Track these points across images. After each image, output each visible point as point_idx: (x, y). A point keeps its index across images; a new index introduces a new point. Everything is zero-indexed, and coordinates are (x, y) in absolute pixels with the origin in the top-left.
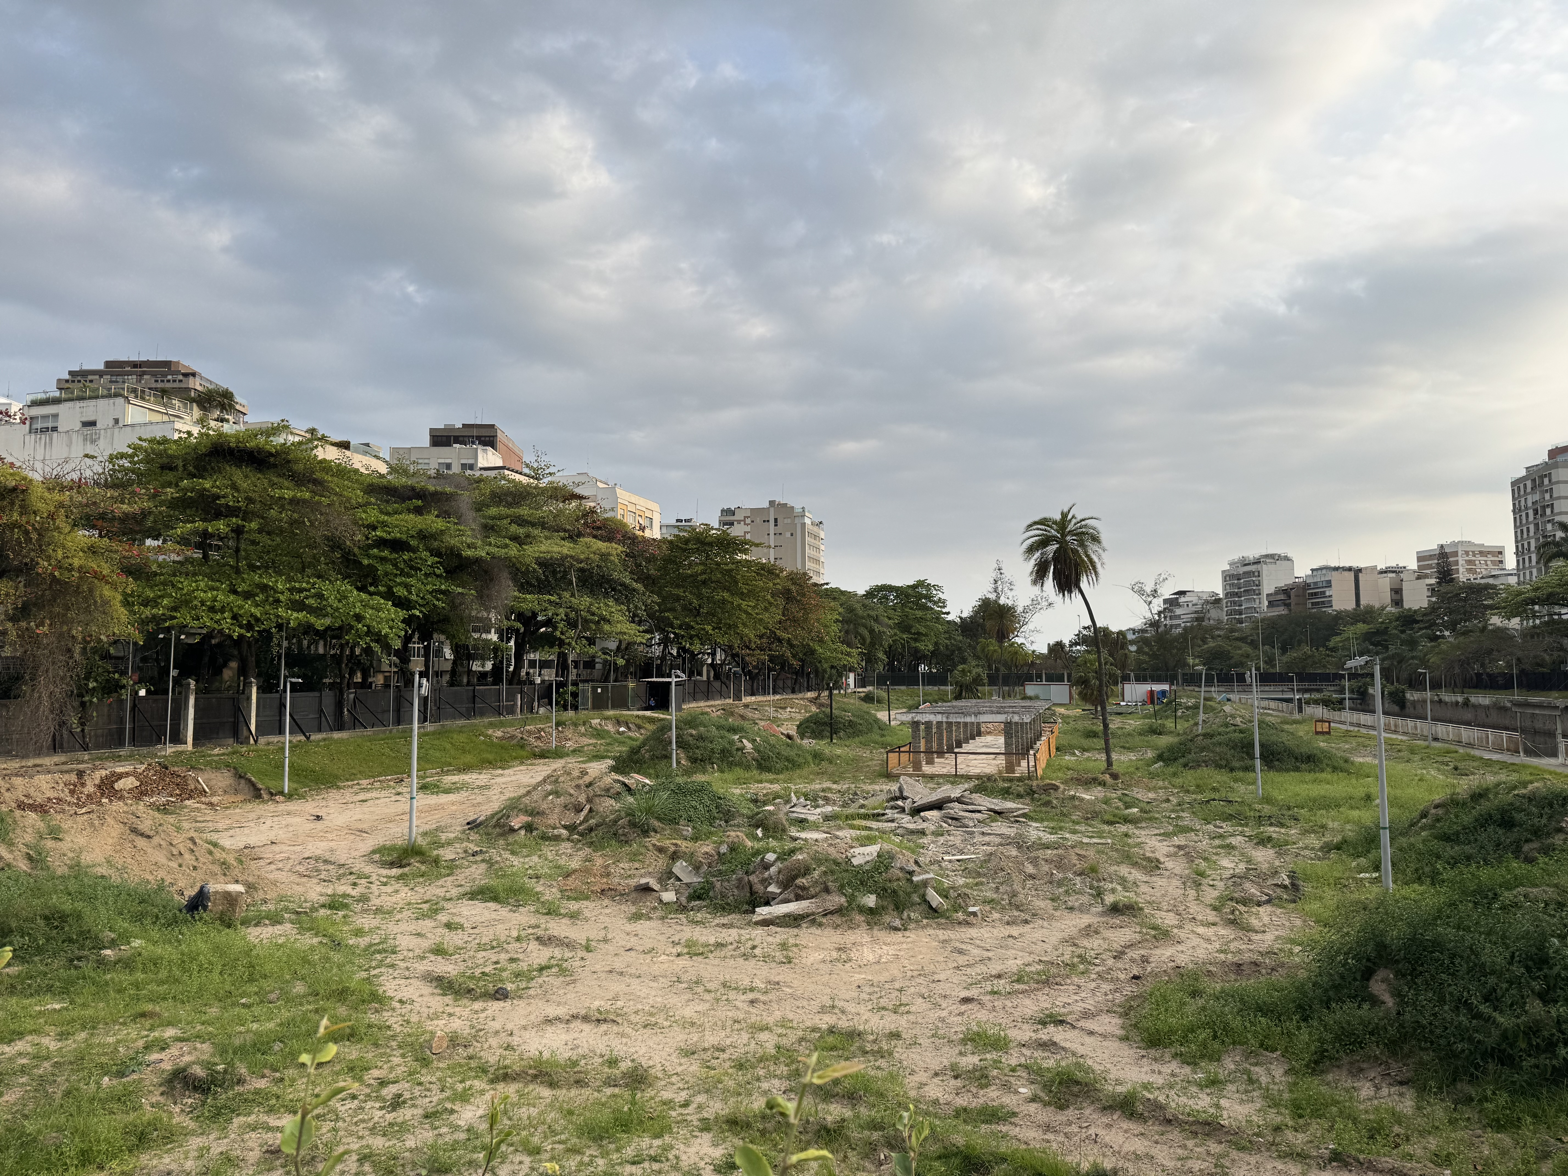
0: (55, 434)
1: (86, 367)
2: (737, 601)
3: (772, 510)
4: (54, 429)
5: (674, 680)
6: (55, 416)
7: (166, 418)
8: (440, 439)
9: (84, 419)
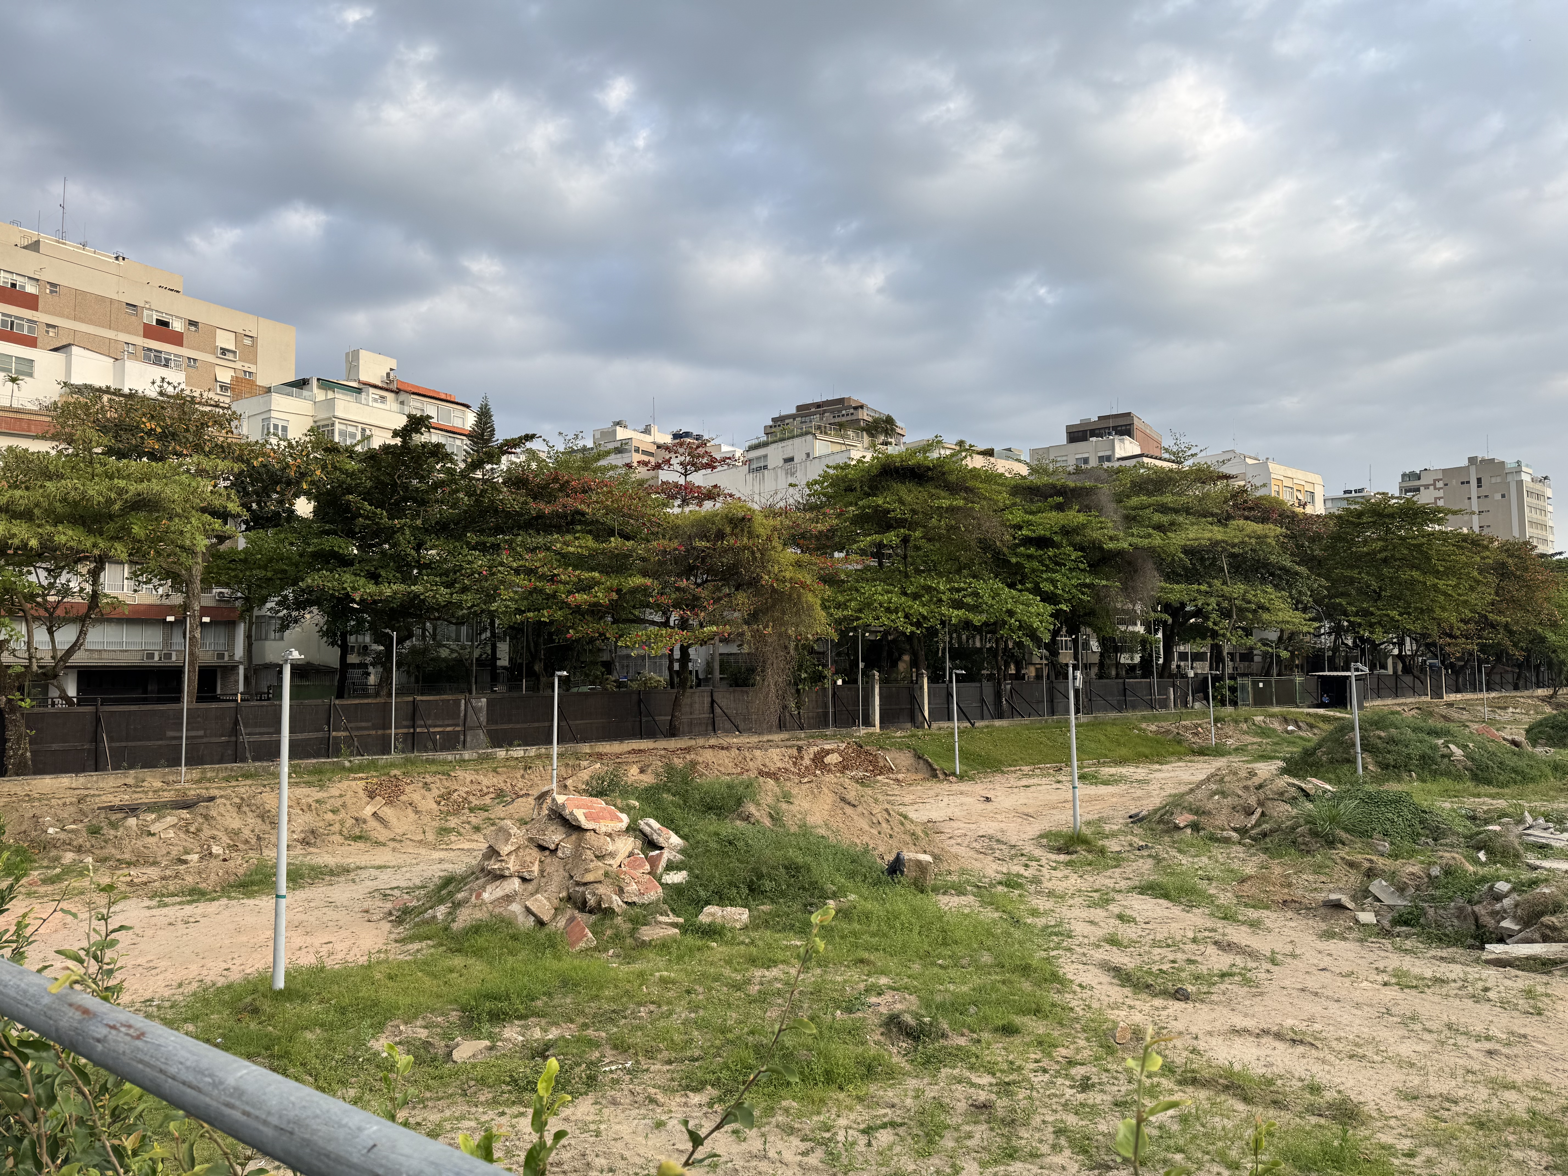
0: (766, 472)
1: (784, 413)
2: (1430, 580)
3: (1473, 470)
4: (765, 467)
5: (1352, 674)
6: (765, 456)
7: (844, 448)
8: (1077, 435)
9: (786, 456)
